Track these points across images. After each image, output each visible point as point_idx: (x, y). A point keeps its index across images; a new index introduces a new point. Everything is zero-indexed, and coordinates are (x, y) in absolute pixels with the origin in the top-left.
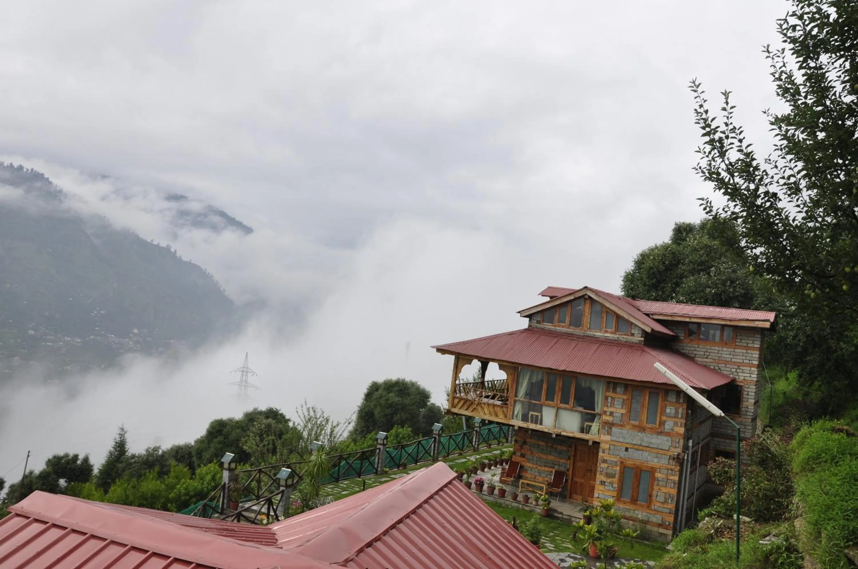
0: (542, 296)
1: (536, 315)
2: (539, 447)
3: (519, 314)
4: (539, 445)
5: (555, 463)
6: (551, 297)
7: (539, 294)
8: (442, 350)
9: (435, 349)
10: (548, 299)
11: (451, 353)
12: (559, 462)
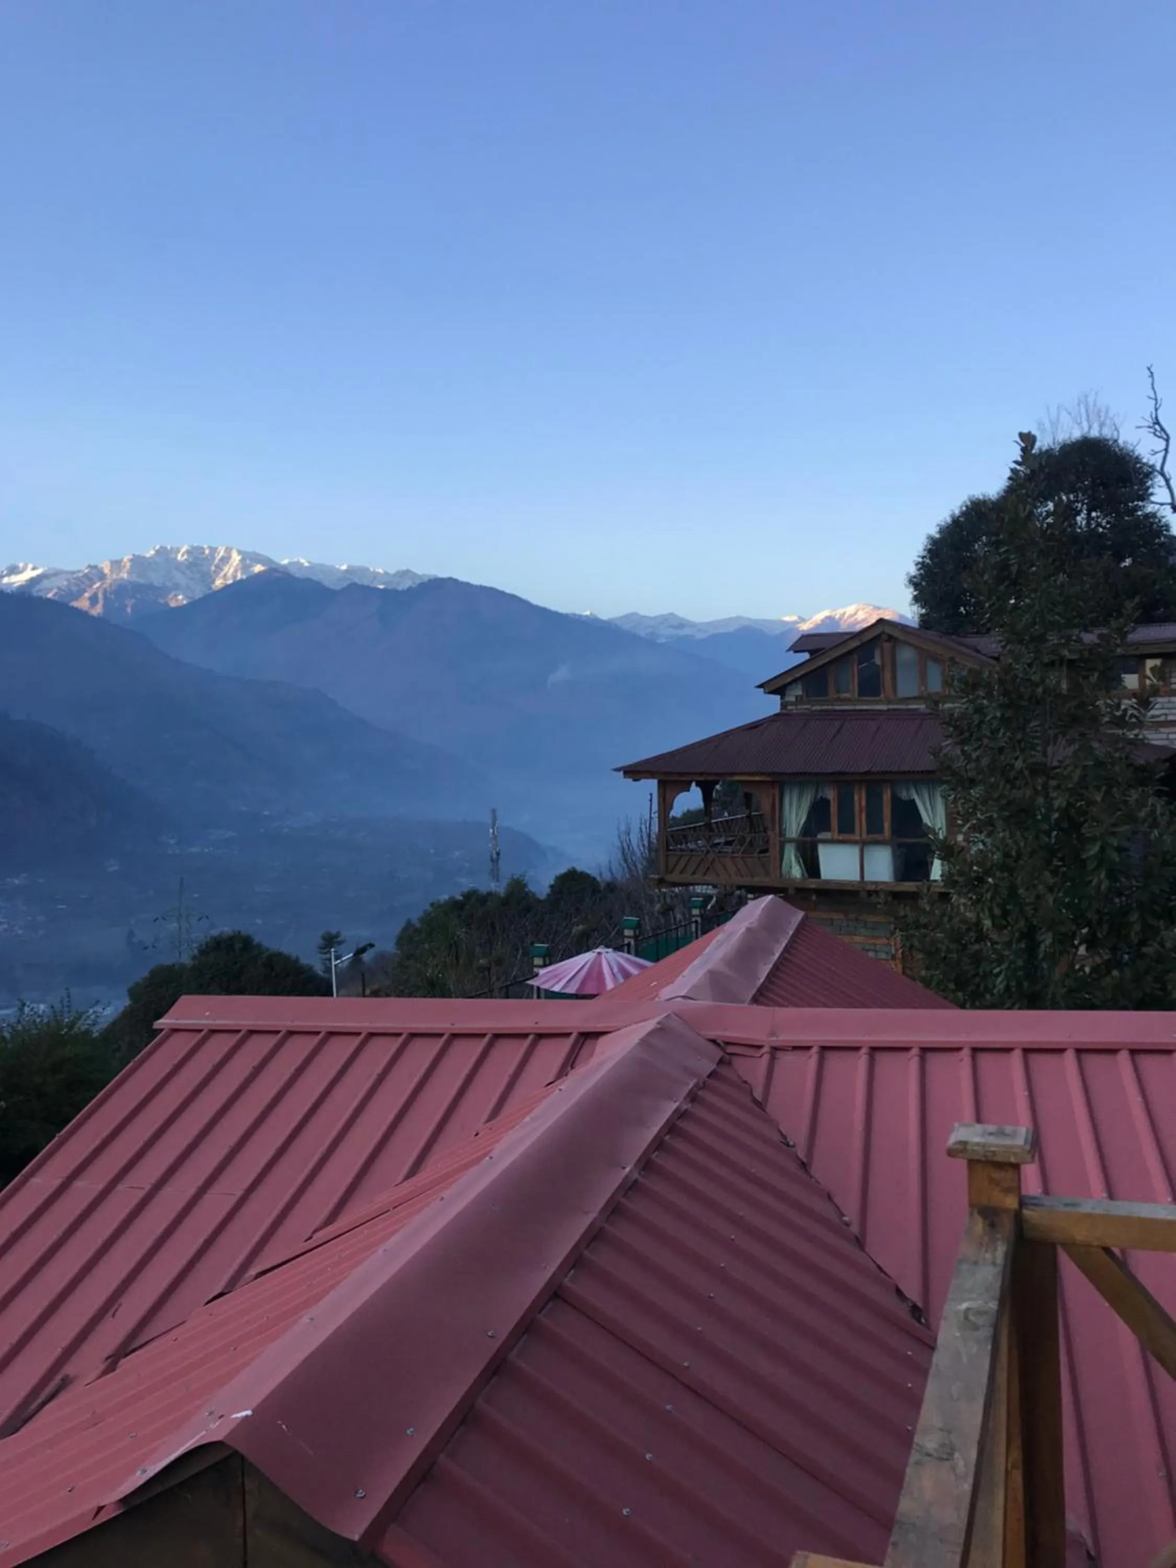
0: (796, 652)
1: (794, 685)
2: (832, 924)
3: (762, 690)
4: (832, 919)
5: (867, 947)
6: (811, 652)
7: (789, 650)
8: (634, 772)
9: (622, 773)
10: (806, 656)
11: (650, 774)
12: (875, 945)
